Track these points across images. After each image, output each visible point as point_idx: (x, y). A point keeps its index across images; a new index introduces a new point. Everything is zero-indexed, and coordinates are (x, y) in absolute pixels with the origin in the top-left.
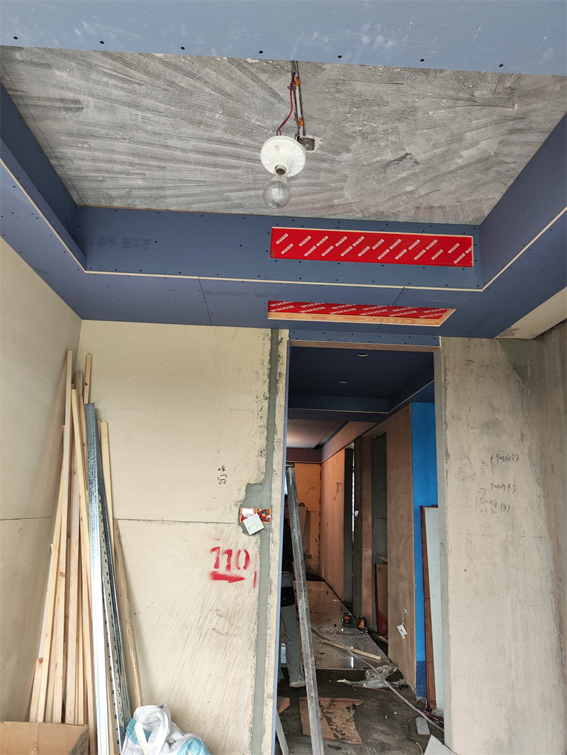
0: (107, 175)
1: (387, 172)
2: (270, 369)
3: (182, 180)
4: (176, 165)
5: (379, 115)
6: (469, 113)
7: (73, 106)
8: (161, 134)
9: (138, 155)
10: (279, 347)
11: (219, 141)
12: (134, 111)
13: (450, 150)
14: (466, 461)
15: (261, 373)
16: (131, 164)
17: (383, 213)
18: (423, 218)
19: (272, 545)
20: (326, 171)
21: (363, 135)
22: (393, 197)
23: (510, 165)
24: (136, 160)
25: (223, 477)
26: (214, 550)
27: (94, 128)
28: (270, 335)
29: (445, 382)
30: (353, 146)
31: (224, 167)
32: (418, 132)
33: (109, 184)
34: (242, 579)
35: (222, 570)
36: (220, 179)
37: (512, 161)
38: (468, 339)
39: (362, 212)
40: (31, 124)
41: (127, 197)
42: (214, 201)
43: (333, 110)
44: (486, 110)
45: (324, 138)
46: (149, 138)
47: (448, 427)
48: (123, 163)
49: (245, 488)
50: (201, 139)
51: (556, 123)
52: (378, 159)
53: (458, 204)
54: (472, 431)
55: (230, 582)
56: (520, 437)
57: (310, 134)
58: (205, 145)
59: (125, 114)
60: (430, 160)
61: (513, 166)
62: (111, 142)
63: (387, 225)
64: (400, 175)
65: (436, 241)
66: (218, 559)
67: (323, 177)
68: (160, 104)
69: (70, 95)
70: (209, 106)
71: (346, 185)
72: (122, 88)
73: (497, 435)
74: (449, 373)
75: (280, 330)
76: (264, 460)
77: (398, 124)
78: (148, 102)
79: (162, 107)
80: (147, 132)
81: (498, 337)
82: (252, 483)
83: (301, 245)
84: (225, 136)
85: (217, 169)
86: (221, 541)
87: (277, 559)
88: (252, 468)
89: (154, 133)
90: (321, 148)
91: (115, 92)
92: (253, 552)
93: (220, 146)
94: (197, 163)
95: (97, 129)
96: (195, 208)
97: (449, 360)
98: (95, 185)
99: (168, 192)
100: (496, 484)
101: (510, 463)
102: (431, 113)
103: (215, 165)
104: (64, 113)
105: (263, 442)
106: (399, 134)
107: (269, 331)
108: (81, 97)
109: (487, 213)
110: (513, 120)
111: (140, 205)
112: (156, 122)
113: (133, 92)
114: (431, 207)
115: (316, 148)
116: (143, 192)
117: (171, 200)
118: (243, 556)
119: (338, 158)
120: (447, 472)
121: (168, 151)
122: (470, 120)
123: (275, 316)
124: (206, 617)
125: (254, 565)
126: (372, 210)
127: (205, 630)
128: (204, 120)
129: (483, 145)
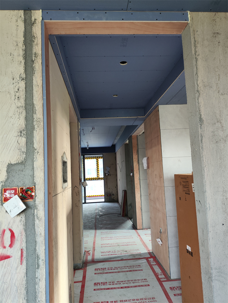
2: (25, 50)
10: (33, 28)
14: (218, 125)
15: (16, 54)
19: (37, 222)
28: (23, 16)
34: (8, 257)
38: (214, 13)
47: (201, 95)
49: (5, 169)
54: (222, 97)
74: (198, 45)
75: (33, 11)
76: (24, 139)
82: (13, 163)
87: (43, 234)
88: (12, 148)
92: (18, 229)
97: (198, 33)
105: (22, 123)
107: (22, 12)
118: (8, 234)
120: (202, 136)
125: (20, 243)
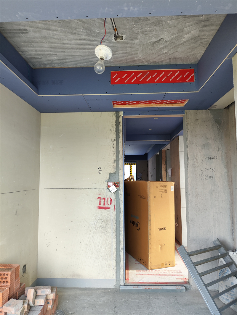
0: (42, 56)
1: (155, 46)
2: (116, 128)
3: (72, 56)
4: (68, 50)
5: (147, 25)
6: (184, 21)
7: (24, 31)
8: (60, 39)
9: (53, 48)
10: (119, 119)
11: (84, 40)
12: (48, 32)
13: (179, 35)
14: (195, 160)
15: (112, 130)
16: (51, 51)
17: (156, 62)
18: (173, 62)
19: (120, 196)
20: (129, 47)
21: (142, 33)
22: (159, 55)
23: (205, 39)
24: (52, 50)
25: (100, 171)
26: (98, 198)
27: (34, 39)
28: (115, 114)
29: (187, 129)
30: (139, 37)
31: (88, 49)
32: (165, 30)
33: (44, 59)
34: (110, 208)
35: (102, 205)
36: (87, 54)
37: (206, 38)
38: (197, 110)
39: (147, 62)
40: (9, 39)
41: (52, 63)
42: (86, 62)
43: (128, 24)
44: (191, 19)
45: (126, 35)
46: (56, 41)
47: (188, 147)
48: (48, 51)
49: (109, 175)
50: (77, 39)
51: (222, 21)
52: (150, 41)
53: (187, 56)
54: (198, 148)
55: (105, 209)
56: (218, 149)
57: (120, 34)
58: (79, 42)
59: (45, 33)
60: (171, 40)
61: (207, 39)
62: (42, 44)
63: (158, 66)
64: (160, 47)
65: (179, 72)
66: (100, 201)
67: (129, 50)
68: (58, 28)
69: (22, 28)
70: (78, 27)
71: (139, 52)
72: (42, 23)
73: (208, 149)
74: (189, 125)
75: (119, 112)
76: (115, 164)
77: (156, 27)
78: (53, 27)
79: (59, 29)
80: (55, 39)
81: (209, 109)
82: (111, 173)
83: (123, 78)
84: (86, 38)
85: (85, 50)
86: (101, 195)
87: (122, 200)
88: (111, 167)
89: (58, 39)
90: (125, 39)
91: (40, 25)
92: (113, 198)
93: (85, 42)
94: (77, 49)
95: (35, 39)
96: (79, 65)
97: (189, 120)
98: (38, 60)
99: (67, 61)
100: (207, 168)
101: (213, 160)
102: (168, 22)
103: (84, 49)
104: (21, 34)
105: (115, 157)
106: (157, 31)
107: (115, 112)
108: (27, 28)
109: (199, 59)
110: (204, 21)
111: (57, 66)
112: (58, 35)
113: (46, 24)
114: (175, 58)
115: (123, 39)
116: (57, 61)
117: (69, 63)
118: (109, 200)
119: (133, 42)
120: (188, 165)
121: (64, 45)
122: (185, 23)
123: (116, 107)
124: (97, 222)
125: (114, 203)
126: (151, 61)
127: (97, 226)
128: (77, 32)
129: (192, 32)
